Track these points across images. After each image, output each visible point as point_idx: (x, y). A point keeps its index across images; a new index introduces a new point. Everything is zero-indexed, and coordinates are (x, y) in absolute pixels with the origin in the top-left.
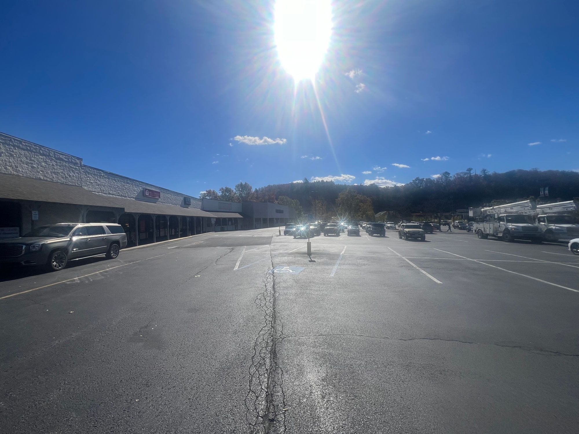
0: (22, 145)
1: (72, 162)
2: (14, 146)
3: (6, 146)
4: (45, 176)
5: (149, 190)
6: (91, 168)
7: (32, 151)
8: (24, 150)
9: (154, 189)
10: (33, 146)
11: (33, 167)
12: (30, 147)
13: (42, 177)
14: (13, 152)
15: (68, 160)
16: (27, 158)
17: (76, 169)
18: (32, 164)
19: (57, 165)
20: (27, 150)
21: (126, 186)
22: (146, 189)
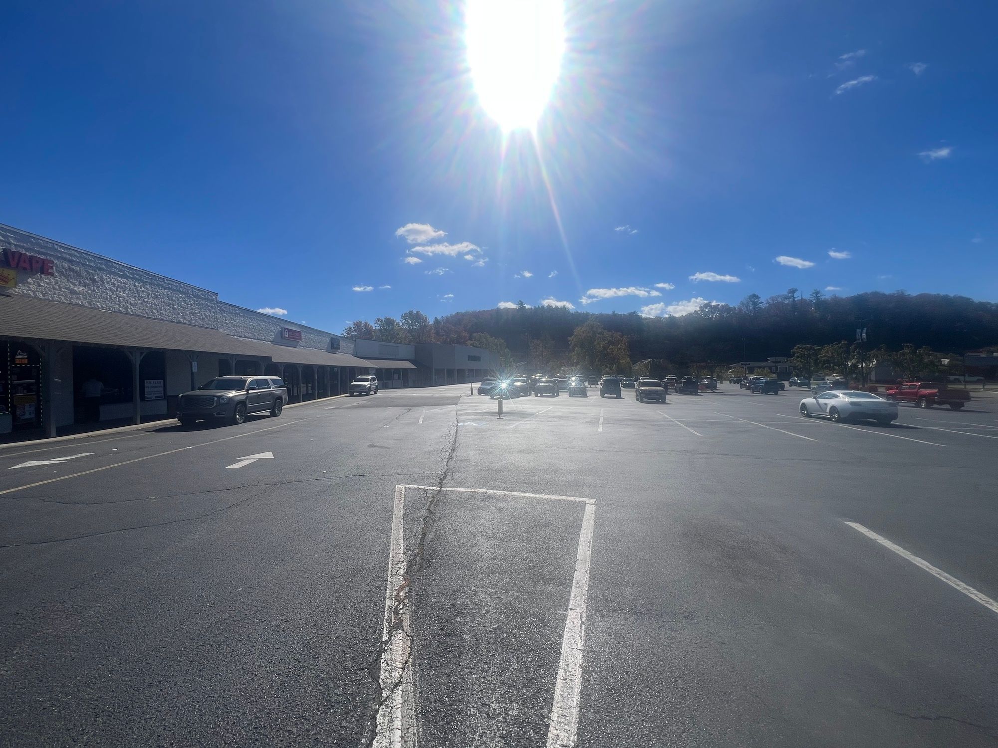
0: (165, 283)
1: (208, 299)
2: (158, 285)
3: (152, 286)
4: (185, 319)
5: (289, 330)
6: (226, 304)
7: (173, 290)
8: (166, 288)
9: (293, 328)
10: (174, 284)
11: (174, 309)
12: (171, 285)
13: (182, 320)
14: (157, 292)
15: (205, 296)
16: (169, 299)
17: (212, 307)
18: (173, 305)
19: (194, 304)
20: (169, 289)
21: (262, 326)
22: (285, 329)
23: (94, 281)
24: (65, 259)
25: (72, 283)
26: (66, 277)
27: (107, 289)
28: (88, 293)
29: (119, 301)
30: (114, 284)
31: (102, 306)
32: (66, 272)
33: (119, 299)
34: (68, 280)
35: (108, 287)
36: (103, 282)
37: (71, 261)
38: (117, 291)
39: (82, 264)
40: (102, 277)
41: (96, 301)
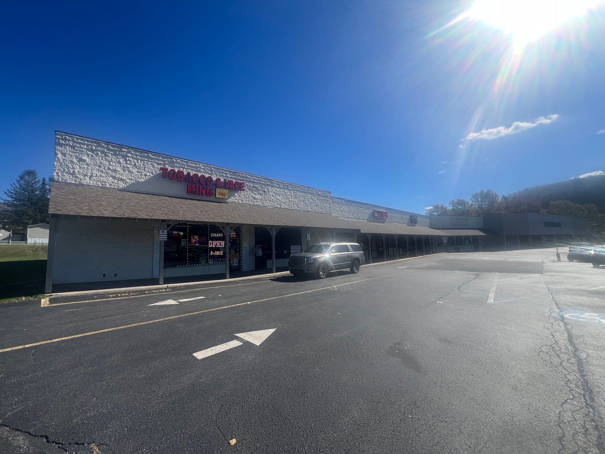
0: (300, 189)
1: (325, 196)
2: (297, 190)
3: (294, 191)
4: (312, 209)
6: (336, 198)
7: (305, 192)
8: (301, 192)
9: (382, 210)
10: (306, 189)
11: (306, 203)
12: (304, 190)
13: (310, 210)
14: (297, 195)
15: (323, 194)
16: (303, 198)
17: (327, 200)
18: (305, 201)
19: (317, 199)
20: (303, 192)
21: (360, 210)
23: (264, 191)
24: (251, 182)
25: (254, 194)
26: (251, 191)
27: (271, 195)
28: (262, 198)
29: (277, 201)
30: (274, 192)
31: (268, 205)
32: (252, 188)
33: (277, 200)
34: (253, 192)
35: (271, 194)
36: (269, 192)
37: (254, 182)
38: (276, 196)
39: (259, 183)
40: (268, 189)
41: (265, 202)
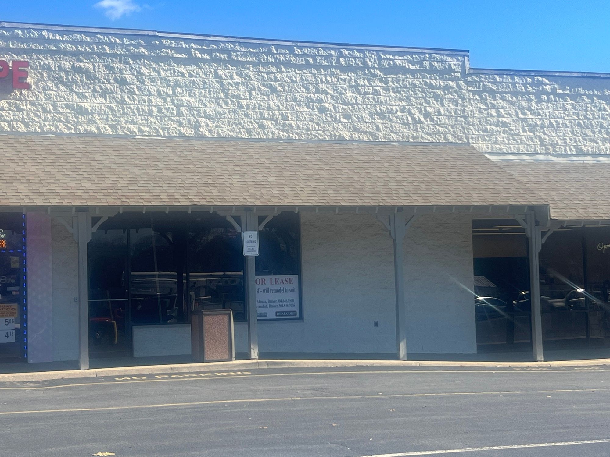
0: (295, 55)
1: (433, 71)
2: (277, 64)
3: (261, 69)
4: (355, 129)
6: (501, 72)
7: (318, 66)
8: (299, 67)
10: (323, 52)
12: (314, 57)
14: (276, 80)
15: (422, 66)
16: (308, 89)
17: (446, 88)
20: (308, 65)
23: (122, 82)
24: (65, 53)
25: (78, 94)
26: (66, 86)
27: (150, 94)
28: (110, 108)
29: (179, 114)
30: (167, 82)
31: (140, 130)
32: (67, 75)
33: (178, 110)
34: (72, 90)
35: (153, 90)
36: (143, 82)
37: (76, 54)
38: (174, 94)
39: (99, 55)
40: (139, 73)
41: (126, 122)
